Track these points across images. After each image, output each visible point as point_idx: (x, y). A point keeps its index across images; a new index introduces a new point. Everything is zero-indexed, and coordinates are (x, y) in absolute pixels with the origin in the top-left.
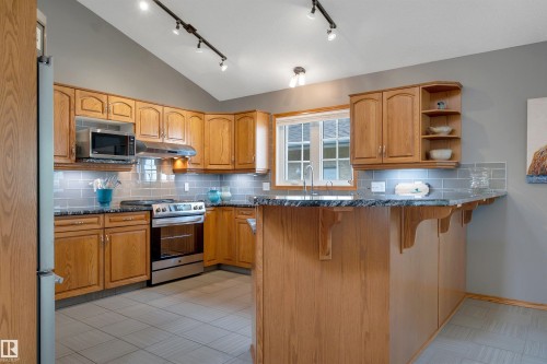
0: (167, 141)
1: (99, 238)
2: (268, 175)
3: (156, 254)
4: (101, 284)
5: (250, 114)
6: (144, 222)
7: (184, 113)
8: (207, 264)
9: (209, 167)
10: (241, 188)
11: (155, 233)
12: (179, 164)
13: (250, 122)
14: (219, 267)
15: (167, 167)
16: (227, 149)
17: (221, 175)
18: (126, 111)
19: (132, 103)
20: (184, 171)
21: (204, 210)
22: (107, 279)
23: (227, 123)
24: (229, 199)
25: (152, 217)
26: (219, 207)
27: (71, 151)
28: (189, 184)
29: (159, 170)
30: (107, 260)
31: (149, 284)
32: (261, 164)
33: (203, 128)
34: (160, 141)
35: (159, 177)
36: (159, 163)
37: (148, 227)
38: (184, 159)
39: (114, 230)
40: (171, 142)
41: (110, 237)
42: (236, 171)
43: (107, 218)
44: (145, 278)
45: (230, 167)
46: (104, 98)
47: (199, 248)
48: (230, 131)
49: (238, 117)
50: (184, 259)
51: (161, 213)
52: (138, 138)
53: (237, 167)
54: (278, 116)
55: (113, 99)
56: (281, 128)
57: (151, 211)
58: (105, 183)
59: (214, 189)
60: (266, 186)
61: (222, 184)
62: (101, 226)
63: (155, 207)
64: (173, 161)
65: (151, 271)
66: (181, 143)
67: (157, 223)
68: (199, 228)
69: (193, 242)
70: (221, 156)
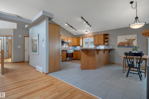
0: (68, 42)
2: (82, 46)
3: (67, 57)
5: (80, 38)
7: (70, 38)
10: (78, 48)
11: (67, 54)
12: (69, 45)
14: (75, 59)
15: (68, 45)
17: (75, 46)
19: (64, 37)
21: (73, 51)
23: (76, 39)
26: (75, 51)
28: (71, 47)
31: (66, 61)
32: (81, 45)
33: (73, 40)
38: (70, 44)
42: (77, 46)
49: (78, 38)
52: (65, 41)
54: (84, 38)
61: (75, 48)
63: (67, 51)
65: (66, 59)
66: (70, 42)
67: (67, 53)
68: (72, 54)
69: (71, 56)
70: (76, 44)
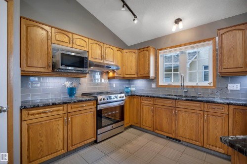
0: (105, 62)
1: (64, 120)
2: (155, 79)
3: (99, 126)
4: (66, 149)
5: (146, 49)
6: (93, 107)
7: (114, 48)
8: (126, 126)
9: (125, 76)
10: (140, 86)
11: (99, 114)
12: (111, 74)
13: (147, 53)
14: (131, 126)
15: (105, 76)
16: (134, 67)
17: (129, 80)
18: (83, 44)
19: (87, 40)
20: (113, 78)
21: (124, 98)
22: (70, 144)
23: (134, 54)
24: (134, 91)
25: (97, 104)
26: (131, 96)
27: (48, 65)
28: (115, 84)
29: (101, 77)
30: (70, 133)
31: (96, 142)
32: (152, 75)
33: (122, 57)
34: (102, 61)
35: (101, 81)
36: (101, 74)
37: (95, 110)
38: (113, 71)
39: (73, 113)
40: (107, 62)
41: (72, 118)
42: (138, 78)
43: (69, 106)
44: (93, 139)
45: (136, 76)
46: (70, 35)
47: (122, 118)
48: (135, 58)
49: (140, 51)
50: (114, 126)
51: (103, 101)
52: (90, 59)
53: (139, 76)
54: (160, 50)
55: (75, 36)
56: (161, 56)
57: (97, 100)
58: (71, 84)
59: (127, 86)
60: (153, 85)
61: (130, 84)
62: (65, 112)
63: (99, 97)
64: (108, 73)
65: (97, 135)
66: (112, 63)
67: (100, 107)
68: (122, 108)
69: (118, 116)
70: (132, 70)
